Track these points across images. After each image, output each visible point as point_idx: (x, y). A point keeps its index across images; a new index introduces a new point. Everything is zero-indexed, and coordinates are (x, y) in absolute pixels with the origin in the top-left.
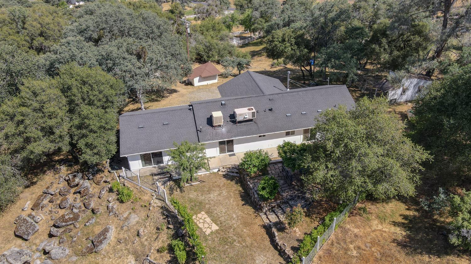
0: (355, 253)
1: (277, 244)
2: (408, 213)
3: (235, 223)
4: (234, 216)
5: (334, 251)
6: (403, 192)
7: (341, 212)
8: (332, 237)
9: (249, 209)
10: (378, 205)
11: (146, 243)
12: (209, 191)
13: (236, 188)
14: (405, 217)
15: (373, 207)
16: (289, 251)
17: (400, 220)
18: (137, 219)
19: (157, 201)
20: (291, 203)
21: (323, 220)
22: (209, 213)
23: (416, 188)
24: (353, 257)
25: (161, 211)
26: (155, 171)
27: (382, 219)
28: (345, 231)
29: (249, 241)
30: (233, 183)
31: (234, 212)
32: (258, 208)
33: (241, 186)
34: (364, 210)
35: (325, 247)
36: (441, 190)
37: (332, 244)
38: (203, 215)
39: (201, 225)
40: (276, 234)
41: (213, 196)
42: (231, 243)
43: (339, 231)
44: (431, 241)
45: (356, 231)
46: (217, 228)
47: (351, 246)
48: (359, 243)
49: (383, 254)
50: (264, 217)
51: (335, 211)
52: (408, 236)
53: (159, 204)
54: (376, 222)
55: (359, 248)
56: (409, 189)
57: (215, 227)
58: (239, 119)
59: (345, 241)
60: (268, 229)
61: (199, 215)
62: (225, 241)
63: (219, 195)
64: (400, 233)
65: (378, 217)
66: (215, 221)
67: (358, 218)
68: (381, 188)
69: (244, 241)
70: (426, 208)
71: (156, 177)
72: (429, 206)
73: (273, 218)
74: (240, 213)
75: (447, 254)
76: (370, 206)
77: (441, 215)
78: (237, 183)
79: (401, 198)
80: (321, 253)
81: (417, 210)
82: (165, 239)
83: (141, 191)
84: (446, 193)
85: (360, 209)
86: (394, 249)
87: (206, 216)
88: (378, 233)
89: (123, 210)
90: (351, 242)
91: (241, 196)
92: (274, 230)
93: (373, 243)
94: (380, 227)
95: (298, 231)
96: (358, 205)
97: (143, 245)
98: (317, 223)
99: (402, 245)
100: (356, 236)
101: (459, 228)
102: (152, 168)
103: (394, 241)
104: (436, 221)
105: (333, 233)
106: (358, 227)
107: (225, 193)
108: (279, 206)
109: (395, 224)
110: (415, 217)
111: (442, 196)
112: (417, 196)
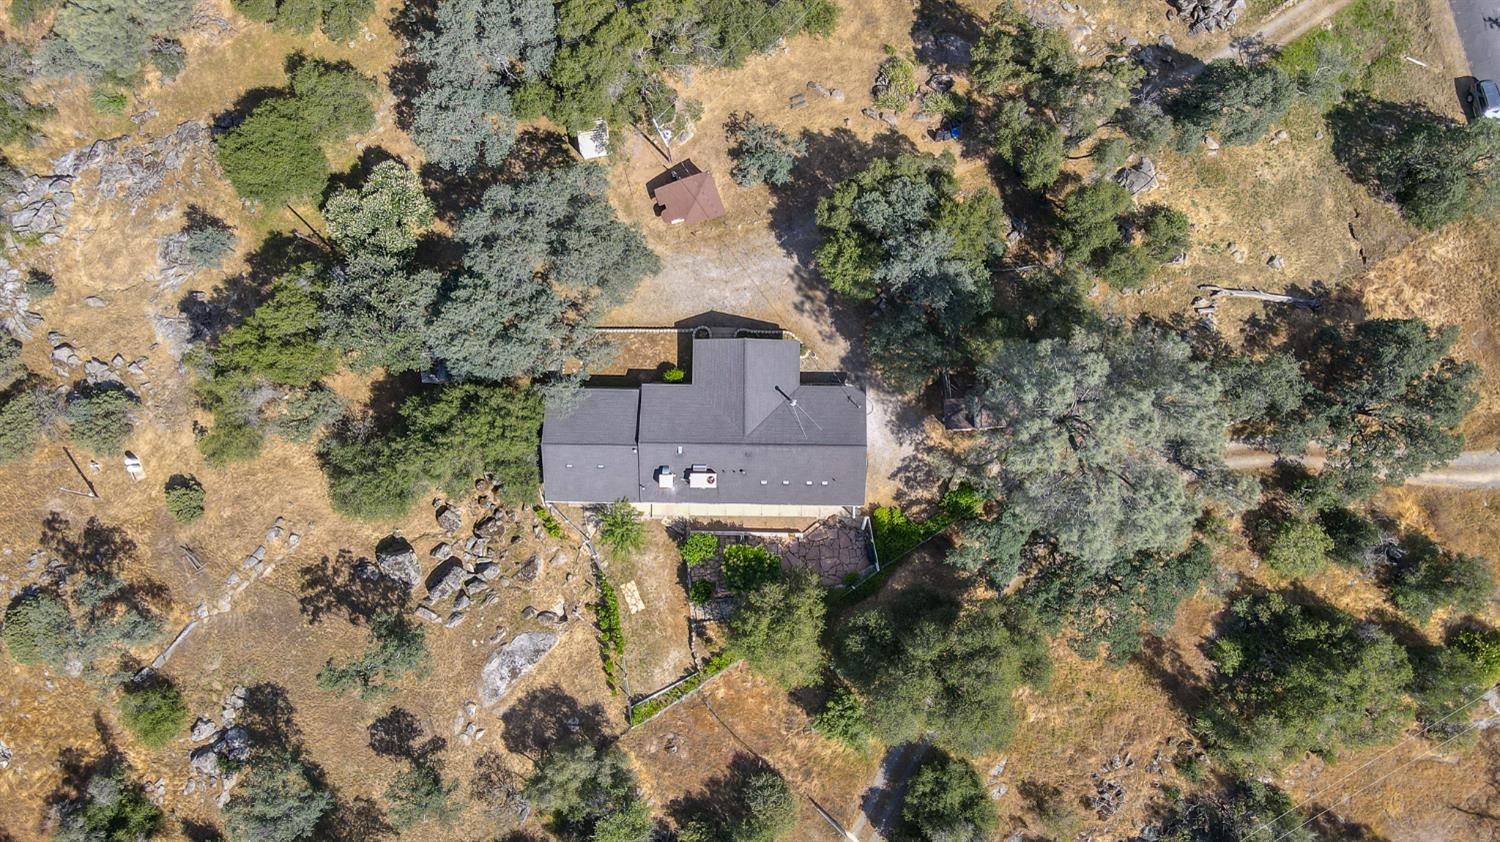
3: (662, 605)
4: (664, 596)
9: (682, 593)
13: (675, 553)
18: (566, 560)
19: (587, 549)
20: (723, 606)
22: (639, 584)
25: (590, 563)
29: (670, 631)
30: (674, 544)
31: (666, 591)
32: (689, 594)
33: (681, 552)
38: (632, 586)
39: (628, 599)
41: (649, 558)
42: (653, 629)
46: (643, 607)
50: (692, 608)
53: (589, 554)
57: (641, 606)
60: (690, 624)
61: (629, 585)
62: (647, 625)
63: (655, 558)
66: (643, 597)
69: (665, 630)
73: (700, 614)
74: (671, 593)
78: (677, 546)
83: (570, 529)
87: (635, 588)
107: (662, 559)
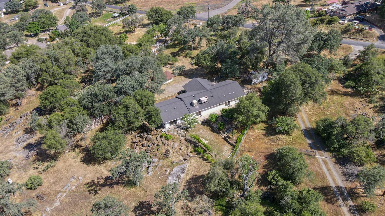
0: (252, 140)
1: (230, 142)
2: (265, 126)
3: (213, 139)
5: (247, 140)
6: (264, 120)
7: (246, 129)
8: (245, 137)
9: (216, 134)
10: (256, 125)
11: (184, 151)
12: (199, 131)
13: (208, 128)
14: (265, 127)
15: (255, 126)
16: (234, 143)
17: (263, 128)
18: (177, 145)
19: (182, 137)
20: (229, 129)
21: (241, 133)
23: (267, 118)
24: (252, 141)
25: (185, 140)
26: (175, 127)
27: (258, 129)
28: (249, 135)
29: (220, 143)
30: (206, 126)
31: (211, 136)
32: (219, 133)
33: (209, 127)
34: (253, 127)
35: (244, 140)
36: (273, 117)
37: (246, 139)
38: (201, 139)
40: (228, 139)
41: (201, 132)
42: (215, 145)
43: (247, 135)
44: (272, 133)
45: (252, 134)
46: (208, 142)
47: (251, 138)
48: (253, 137)
49: (260, 139)
50: (221, 135)
51: (244, 129)
52: (266, 133)
53: (183, 138)
54: (257, 130)
55: (253, 138)
56: (265, 119)
58: (203, 102)
59: (249, 137)
60: (225, 139)
62: (212, 145)
63: (203, 131)
64: (264, 132)
65: (257, 129)
66: (206, 140)
67: (251, 130)
68: (258, 120)
69: (219, 144)
70: (270, 124)
71: (177, 129)
72: (271, 123)
73: (225, 135)
74: (213, 136)
75: (276, 135)
76: (254, 126)
77: (274, 125)
78: (207, 126)
79: (263, 122)
80: (243, 142)
81: (267, 125)
82: (191, 149)
83: (174, 135)
84: (275, 118)
85: (251, 127)
86: (263, 137)
88: (258, 133)
89: (170, 142)
90: (251, 137)
91: (211, 130)
92: (227, 138)
93: (257, 136)
94: (258, 132)
95: (235, 138)
96: (251, 126)
97: (183, 152)
98: (239, 134)
99: (265, 135)
100: (252, 135)
101: (278, 127)
102: (173, 126)
103: (262, 134)
104: (273, 127)
105: (245, 136)
106: (252, 133)
107: (205, 130)
108: (226, 131)
109: (262, 130)
110: (267, 127)
111: (274, 119)
112: (267, 120)
